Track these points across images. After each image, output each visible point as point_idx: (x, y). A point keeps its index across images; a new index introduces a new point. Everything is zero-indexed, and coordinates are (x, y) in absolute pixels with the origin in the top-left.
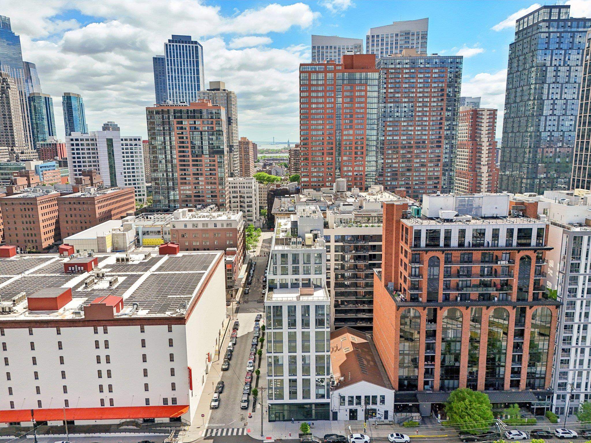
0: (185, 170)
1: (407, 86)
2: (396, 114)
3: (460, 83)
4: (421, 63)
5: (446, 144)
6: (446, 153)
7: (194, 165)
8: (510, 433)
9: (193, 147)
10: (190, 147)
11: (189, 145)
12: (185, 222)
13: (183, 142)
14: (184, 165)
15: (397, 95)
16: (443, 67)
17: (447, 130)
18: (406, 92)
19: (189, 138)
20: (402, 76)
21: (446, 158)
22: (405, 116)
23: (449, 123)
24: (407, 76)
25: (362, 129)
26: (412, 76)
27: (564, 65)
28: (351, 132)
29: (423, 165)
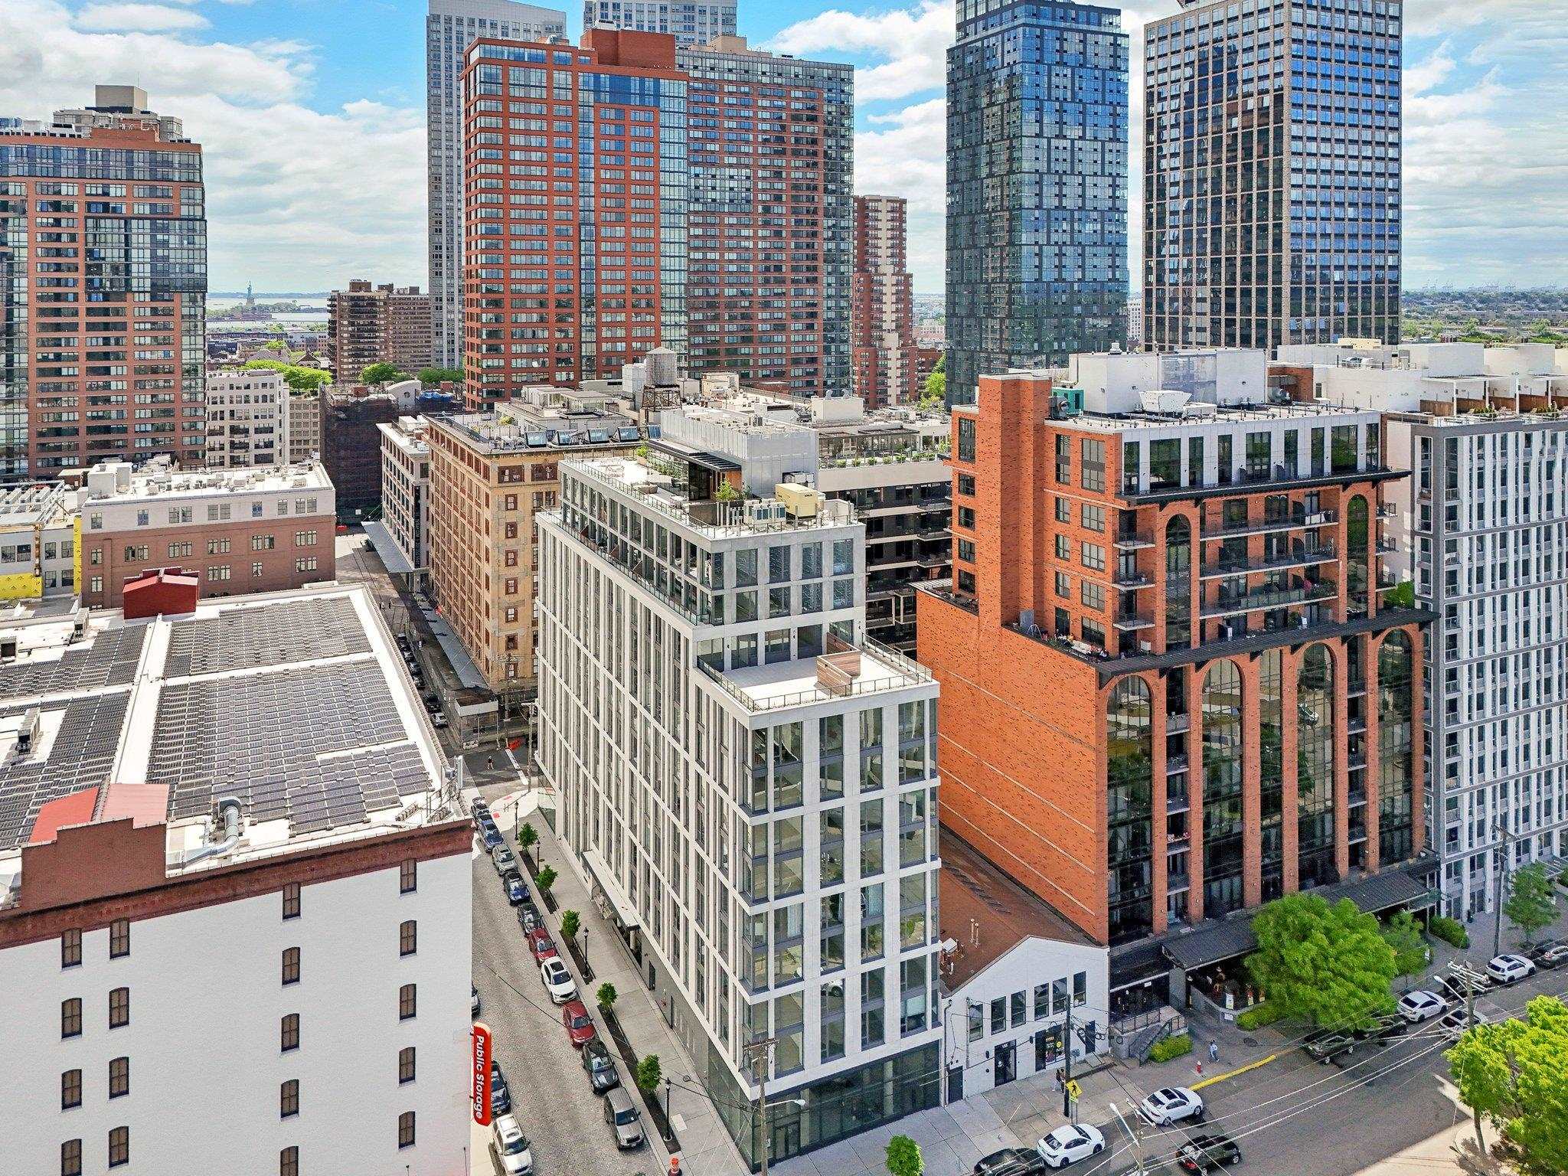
0: (57, 343)
1: (733, 124)
2: (711, 195)
3: (850, 129)
4: (764, 73)
5: (829, 274)
6: (829, 297)
7: (91, 327)
8: (1413, 1004)
9: (94, 268)
10: (82, 268)
11: (81, 261)
12: (141, 507)
13: (59, 253)
14: (58, 327)
15: (710, 147)
16: (812, 88)
17: (829, 239)
18: (731, 141)
19: (80, 238)
20: (721, 99)
21: (829, 308)
22: (731, 201)
23: (831, 222)
24: (733, 101)
25: (651, 225)
26: (746, 101)
27: (1073, 101)
28: (620, 231)
29: (780, 328)
